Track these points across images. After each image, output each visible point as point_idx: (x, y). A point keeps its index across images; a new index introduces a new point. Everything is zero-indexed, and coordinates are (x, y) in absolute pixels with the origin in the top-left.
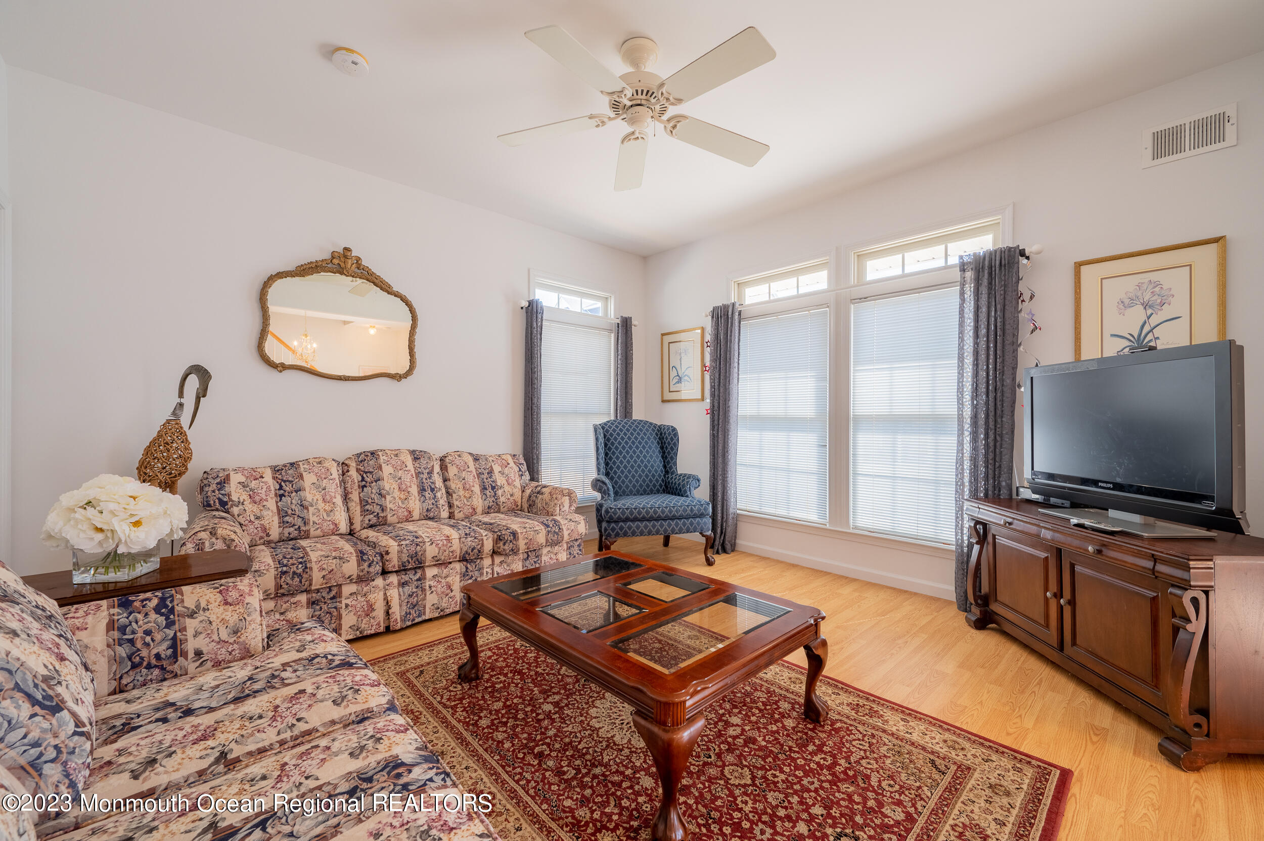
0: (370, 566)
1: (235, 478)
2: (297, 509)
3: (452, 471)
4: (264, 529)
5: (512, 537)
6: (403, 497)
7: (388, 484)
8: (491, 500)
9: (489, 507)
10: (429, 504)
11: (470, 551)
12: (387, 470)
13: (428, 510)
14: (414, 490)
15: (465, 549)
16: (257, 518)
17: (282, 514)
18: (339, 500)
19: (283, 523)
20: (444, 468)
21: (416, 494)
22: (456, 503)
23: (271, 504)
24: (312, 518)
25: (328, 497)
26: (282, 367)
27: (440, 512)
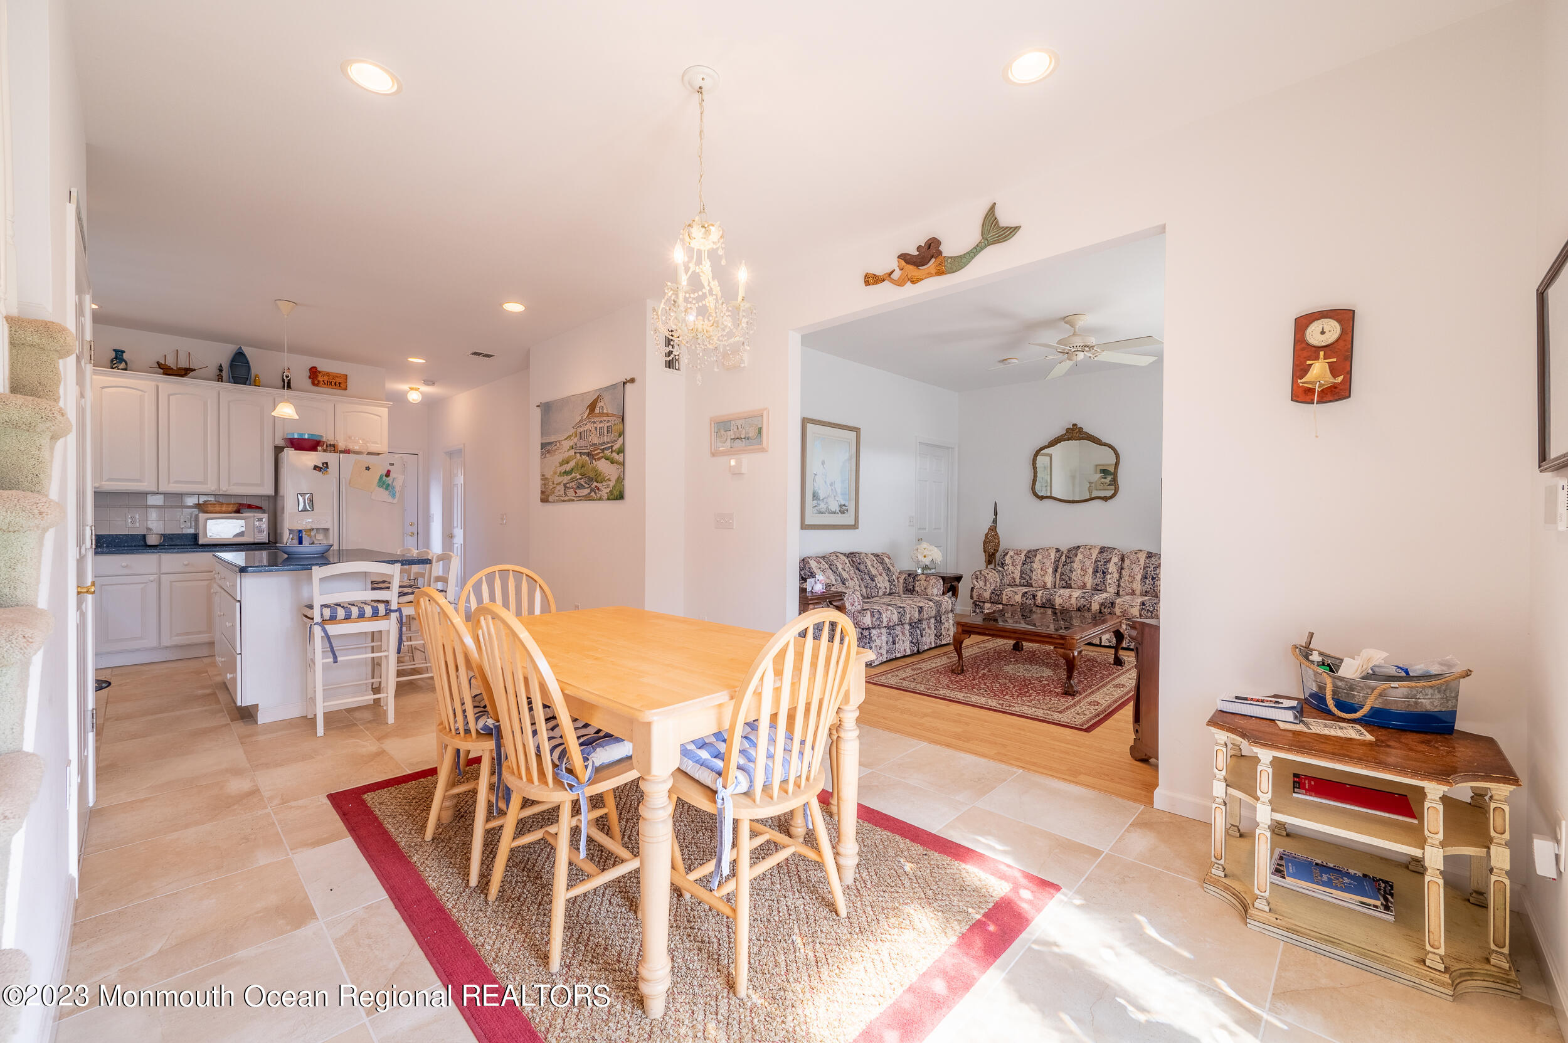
0: (1026, 599)
1: (1011, 553)
2: (1028, 571)
3: (1127, 562)
4: (1014, 579)
5: (1110, 605)
6: (1082, 574)
7: (1076, 566)
8: (1149, 587)
9: (1146, 592)
10: (1098, 581)
11: (1082, 607)
12: (1080, 556)
13: (1096, 585)
14: (1090, 571)
15: (1079, 605)
16: (1012, 573)
17: (1022, 572)
18: (1050, 571)
19: (1021, 577)
20: (1123, 560)
21: (1091, 574)
22: (1122, 584)
23: (1019, 568)
24: (1034, 577)
25: (1044, 568)
26: (1042, 498)
27: (1106, 587)
